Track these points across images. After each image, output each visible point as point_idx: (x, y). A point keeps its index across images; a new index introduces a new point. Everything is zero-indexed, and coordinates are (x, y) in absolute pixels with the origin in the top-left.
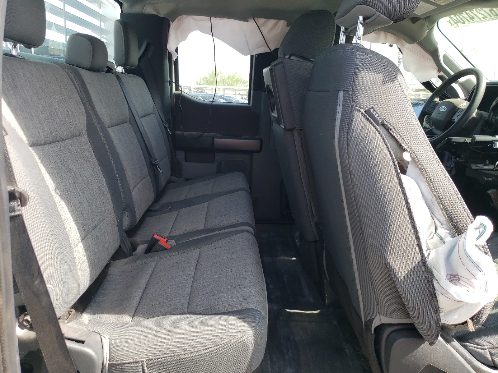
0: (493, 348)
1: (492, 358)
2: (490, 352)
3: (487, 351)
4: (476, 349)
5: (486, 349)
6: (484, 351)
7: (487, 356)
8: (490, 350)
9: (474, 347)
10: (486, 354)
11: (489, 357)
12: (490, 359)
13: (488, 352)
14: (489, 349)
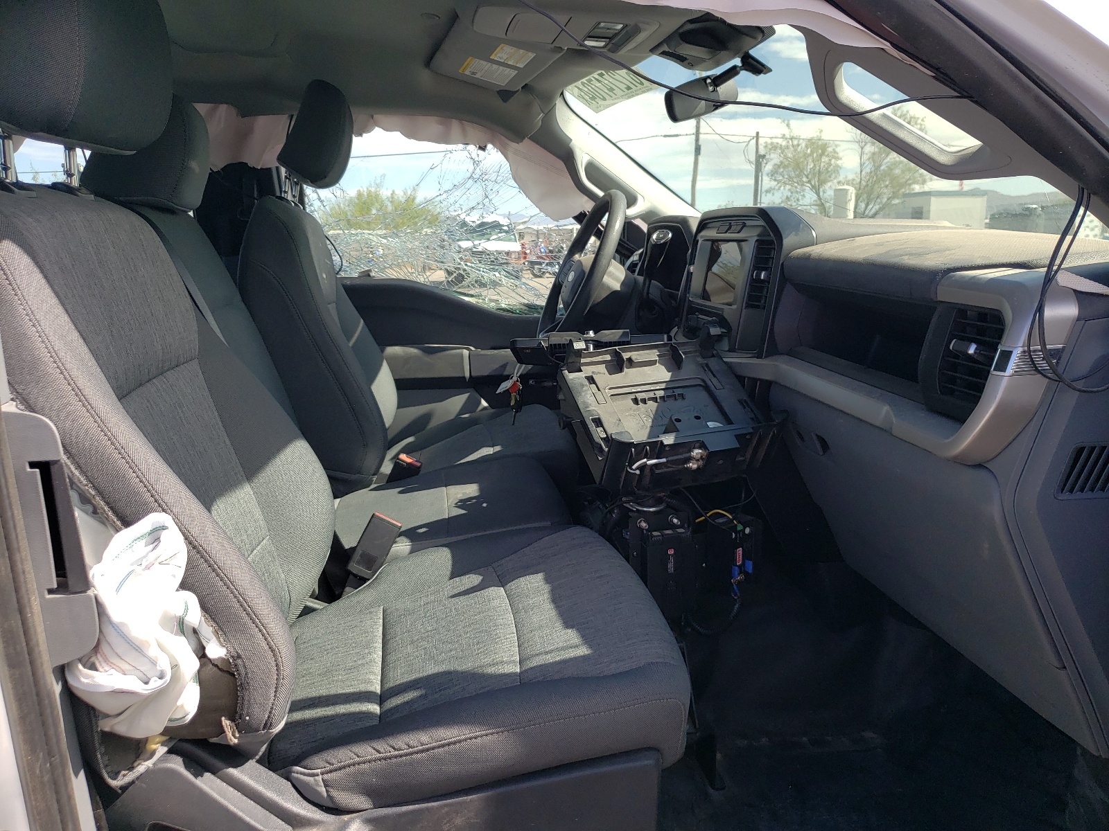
0: (331, 772)
1: (327, 791)
2: (325, 782)
3: (320, 778)
4: (302, 777)
5: (318, 775)
6: (315, 780)
7: (319, 789)
8: (326, 776)
9: (301, 773)
10: (318, 785)
11: (323, 790)
12: (325, 795)
13: (321, 780)
14: (322, 774)
